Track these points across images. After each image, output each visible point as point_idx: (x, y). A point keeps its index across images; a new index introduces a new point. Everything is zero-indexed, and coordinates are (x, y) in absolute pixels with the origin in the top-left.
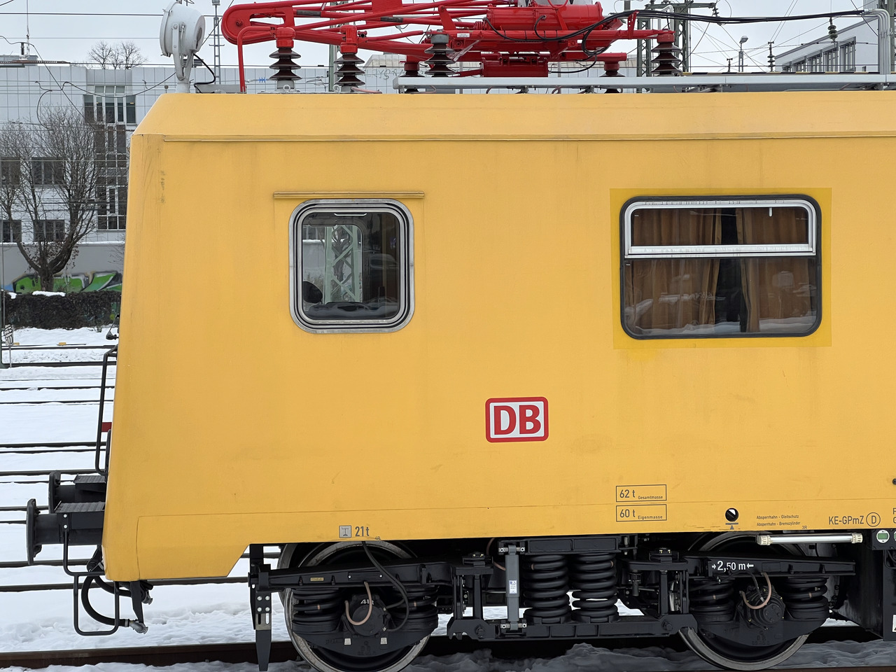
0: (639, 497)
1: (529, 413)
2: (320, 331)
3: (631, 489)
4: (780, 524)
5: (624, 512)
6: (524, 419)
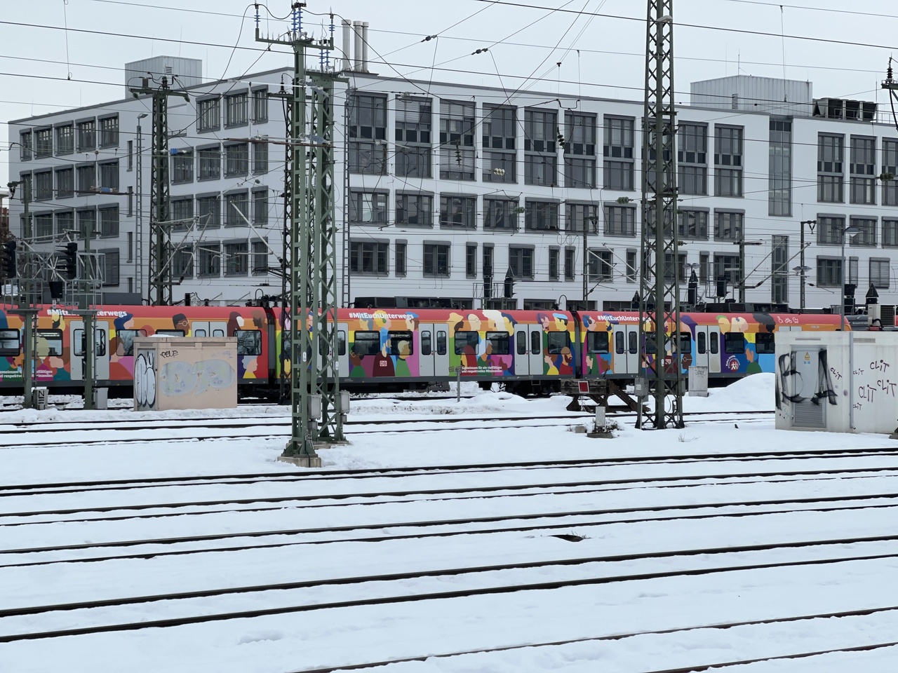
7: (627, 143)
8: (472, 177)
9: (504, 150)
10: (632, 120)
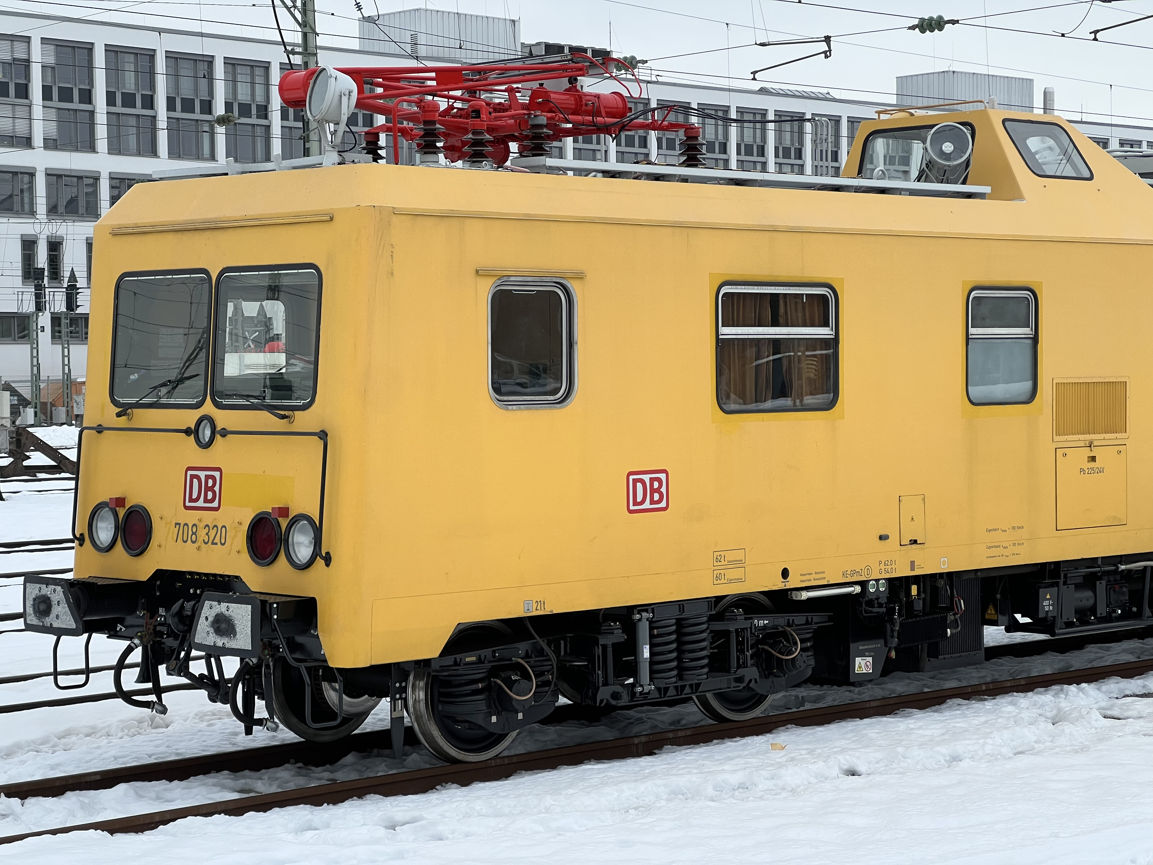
0: (728, 562)
1: (656, 485)
2: (510, 407)
3: (722, 553)
4: (815, 579)
5: (718, 576)
6: (653, 491)
7: (260, 98)
8: (27, 142)
9: (76, 105)
10: (266, 66)
